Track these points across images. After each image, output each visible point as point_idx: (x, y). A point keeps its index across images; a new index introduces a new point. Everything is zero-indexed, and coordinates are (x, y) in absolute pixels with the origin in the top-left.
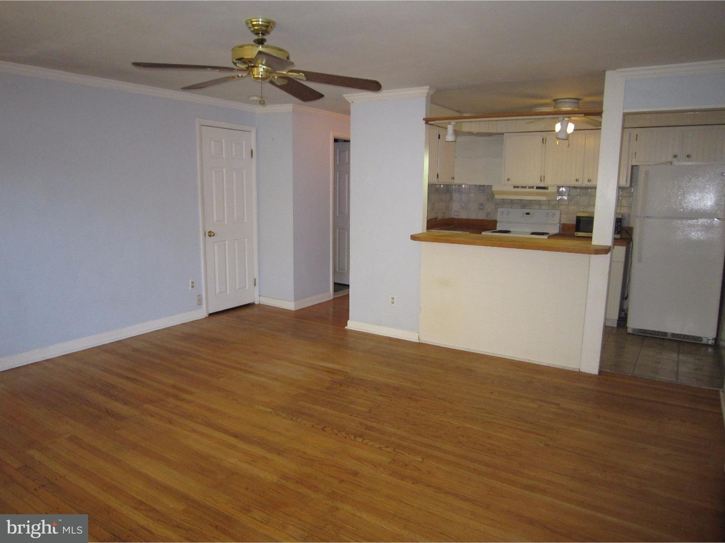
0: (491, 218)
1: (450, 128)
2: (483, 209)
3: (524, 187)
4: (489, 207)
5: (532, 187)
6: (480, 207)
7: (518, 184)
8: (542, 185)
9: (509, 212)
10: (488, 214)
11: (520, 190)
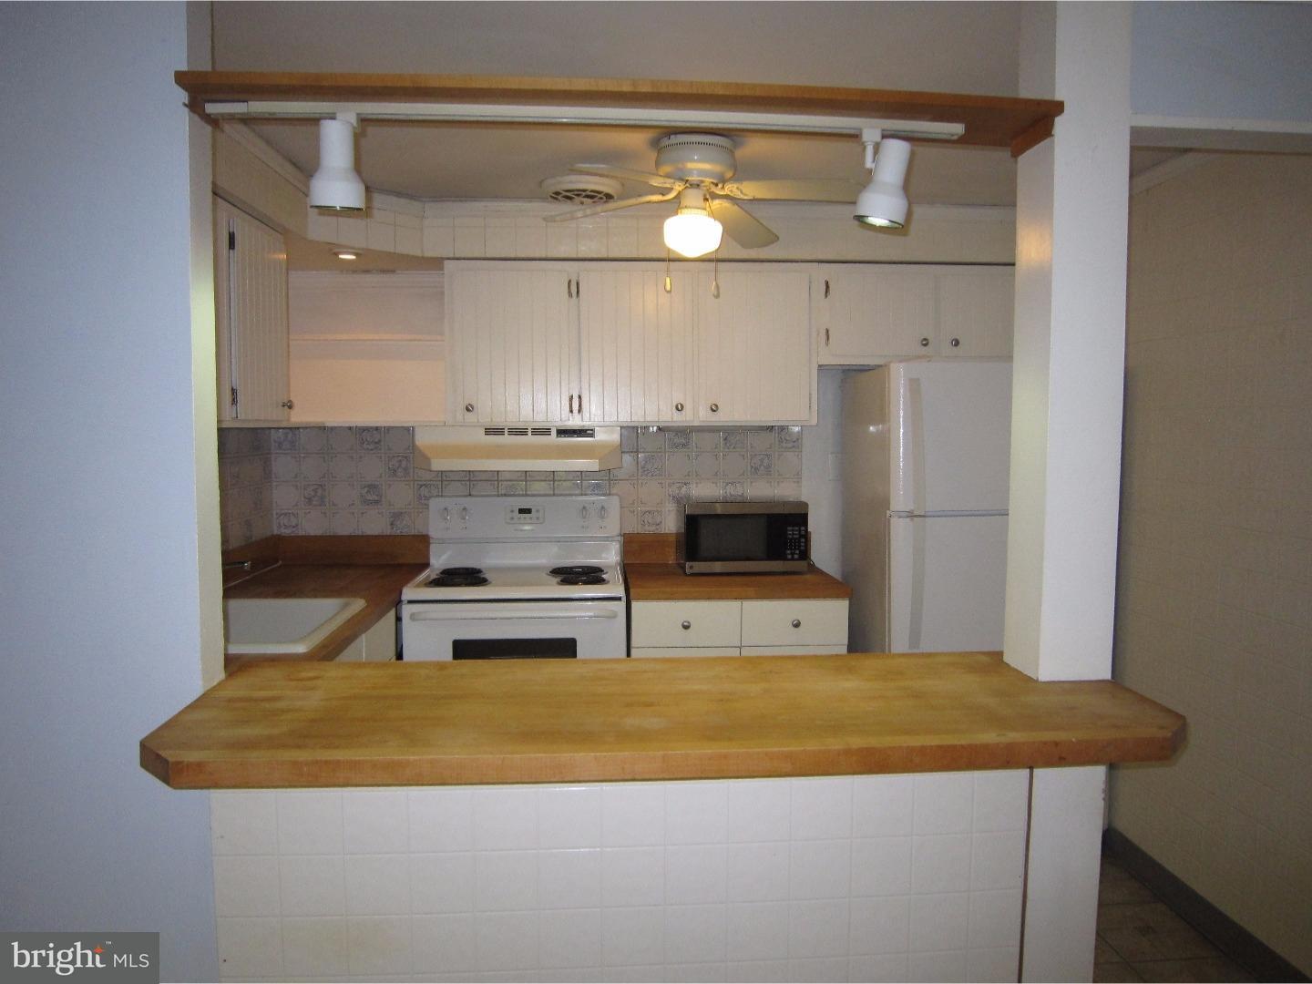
0: (407, 527)
1: (336, 139)
2: (377, 502)
3: (522, 432)
4: (399, 495)
5: (546, 432)
6: (369, 497)
7: (498, 421)
8: (575, 422)
9: (465, 509)
10: (397, 516)
11: (506, 439)
